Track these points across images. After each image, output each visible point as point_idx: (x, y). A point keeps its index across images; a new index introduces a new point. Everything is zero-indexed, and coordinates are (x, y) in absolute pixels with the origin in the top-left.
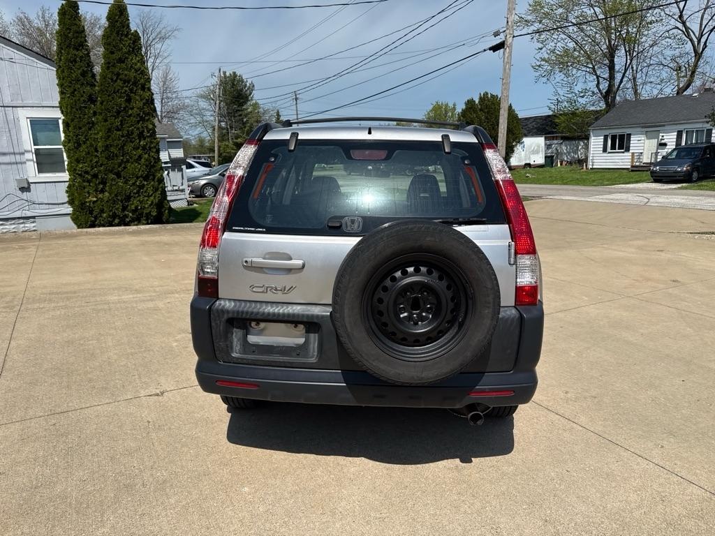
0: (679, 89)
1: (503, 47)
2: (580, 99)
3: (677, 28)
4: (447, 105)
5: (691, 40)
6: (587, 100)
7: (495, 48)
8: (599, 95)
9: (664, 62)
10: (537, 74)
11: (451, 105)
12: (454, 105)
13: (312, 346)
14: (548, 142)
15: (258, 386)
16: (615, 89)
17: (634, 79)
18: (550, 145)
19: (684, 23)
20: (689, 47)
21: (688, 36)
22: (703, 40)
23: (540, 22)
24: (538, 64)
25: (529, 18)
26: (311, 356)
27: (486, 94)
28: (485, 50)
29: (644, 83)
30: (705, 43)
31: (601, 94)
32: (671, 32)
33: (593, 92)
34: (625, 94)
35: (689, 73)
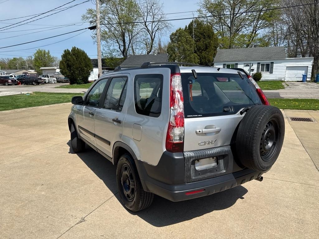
0: (148, 52)
1: (96, 28)
2: (113, 53)
3: (144, 28)
4: (45, 51)
5: (150, 34)
6: (116, 53)
7: (91, 28)
8: (120, 52)
9: (141, 41)
10: (94, 40)
11: (47, 51)
12: (49, 51)
13: (221, 165)
14: (103, 71)
15: (205, 190)
16: (126, 50)
17: (132, 46)
18: (104, 72)
19: (147, 27)
20: (149, 36)
21: (149, 32)
22: (153, 34)
23: (93, 18)
24: (94, 36)
25: (88, 16)
26: (221, 170)
27: (75, 47)
28: (86, 29)
29: (136, 49)
30: (154, 35)
31: (121, 51)
32: (143, 30)
33: (117, 51)
34: (130, 52)
35: (150, 46)
